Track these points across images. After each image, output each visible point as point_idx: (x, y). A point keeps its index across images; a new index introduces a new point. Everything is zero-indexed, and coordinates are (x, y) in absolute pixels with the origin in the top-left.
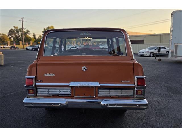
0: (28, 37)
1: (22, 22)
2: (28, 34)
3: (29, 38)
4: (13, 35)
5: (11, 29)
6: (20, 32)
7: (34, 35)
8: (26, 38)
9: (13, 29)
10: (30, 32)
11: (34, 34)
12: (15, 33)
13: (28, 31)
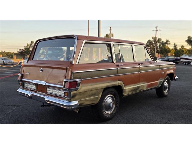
0: (167, 48)
1: (156, 31)
2: (167, 45)
3: (168, 50)
4: (150, 47)
5: (149, 40)
6: (158, 43)
7: (175, 46)
8: (165, 49)
9: (152, 40)
10: (169, 42)
11: (175, 44)
12: (152, 44)
13: (167, 42)
